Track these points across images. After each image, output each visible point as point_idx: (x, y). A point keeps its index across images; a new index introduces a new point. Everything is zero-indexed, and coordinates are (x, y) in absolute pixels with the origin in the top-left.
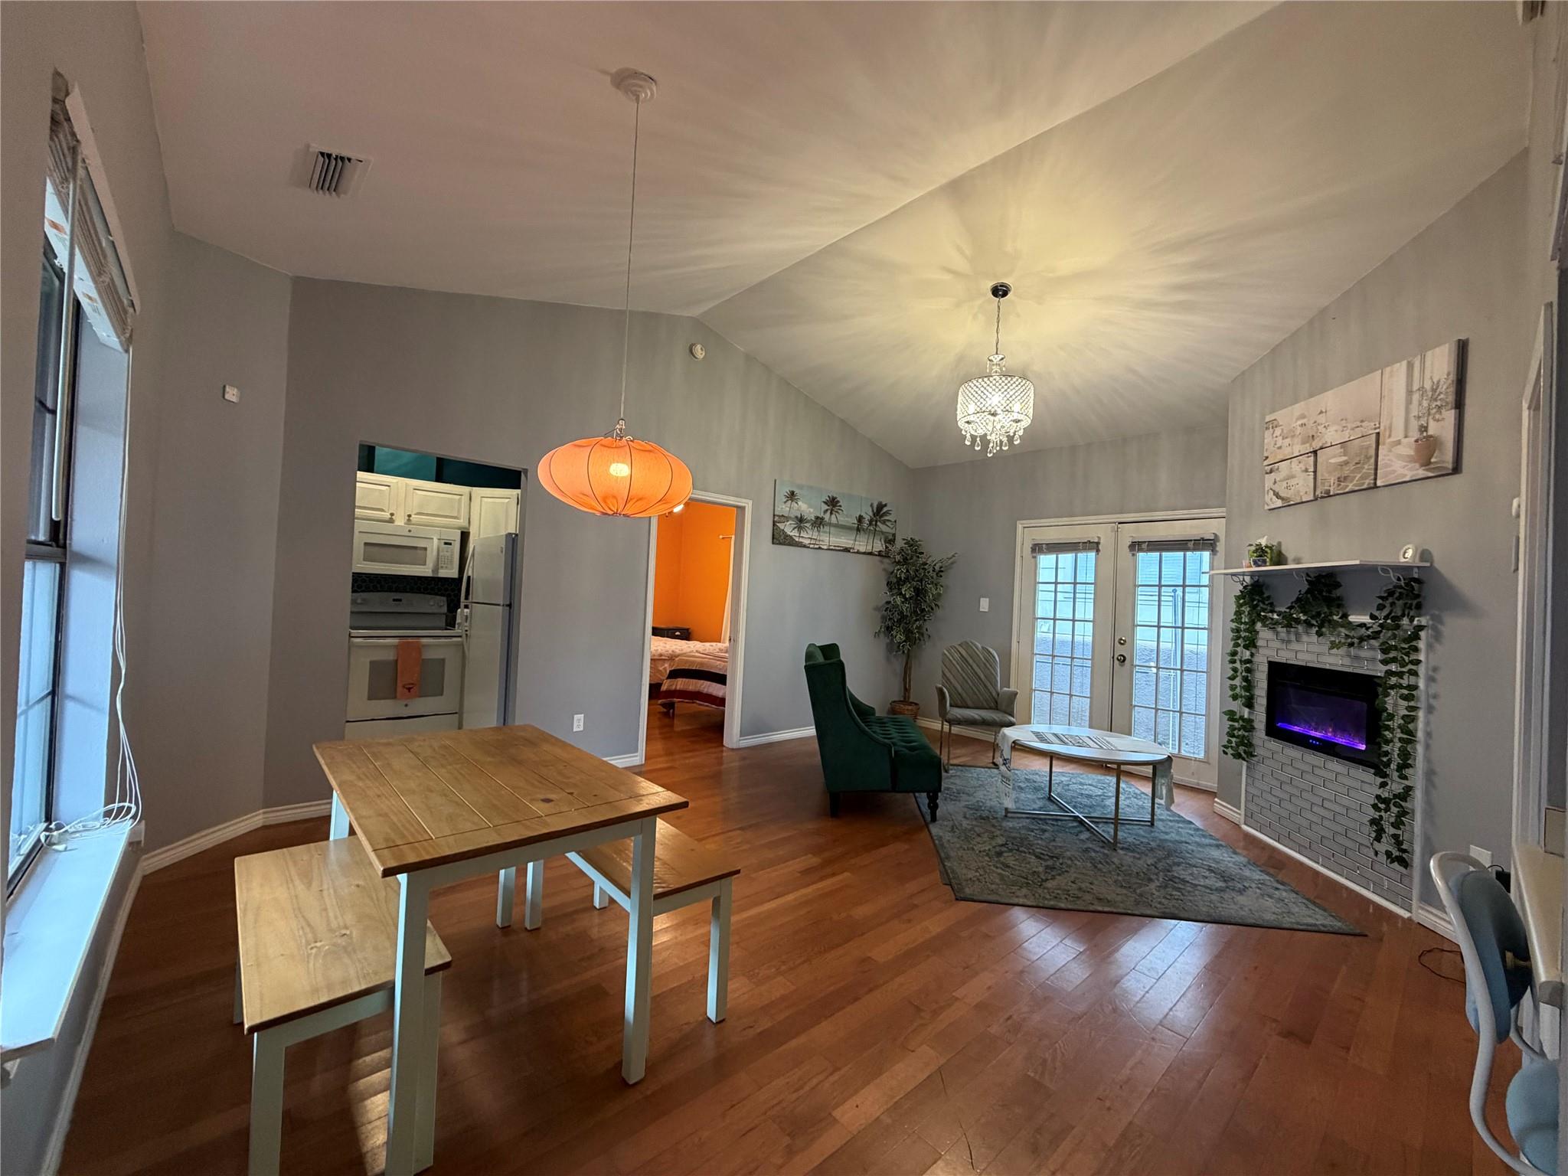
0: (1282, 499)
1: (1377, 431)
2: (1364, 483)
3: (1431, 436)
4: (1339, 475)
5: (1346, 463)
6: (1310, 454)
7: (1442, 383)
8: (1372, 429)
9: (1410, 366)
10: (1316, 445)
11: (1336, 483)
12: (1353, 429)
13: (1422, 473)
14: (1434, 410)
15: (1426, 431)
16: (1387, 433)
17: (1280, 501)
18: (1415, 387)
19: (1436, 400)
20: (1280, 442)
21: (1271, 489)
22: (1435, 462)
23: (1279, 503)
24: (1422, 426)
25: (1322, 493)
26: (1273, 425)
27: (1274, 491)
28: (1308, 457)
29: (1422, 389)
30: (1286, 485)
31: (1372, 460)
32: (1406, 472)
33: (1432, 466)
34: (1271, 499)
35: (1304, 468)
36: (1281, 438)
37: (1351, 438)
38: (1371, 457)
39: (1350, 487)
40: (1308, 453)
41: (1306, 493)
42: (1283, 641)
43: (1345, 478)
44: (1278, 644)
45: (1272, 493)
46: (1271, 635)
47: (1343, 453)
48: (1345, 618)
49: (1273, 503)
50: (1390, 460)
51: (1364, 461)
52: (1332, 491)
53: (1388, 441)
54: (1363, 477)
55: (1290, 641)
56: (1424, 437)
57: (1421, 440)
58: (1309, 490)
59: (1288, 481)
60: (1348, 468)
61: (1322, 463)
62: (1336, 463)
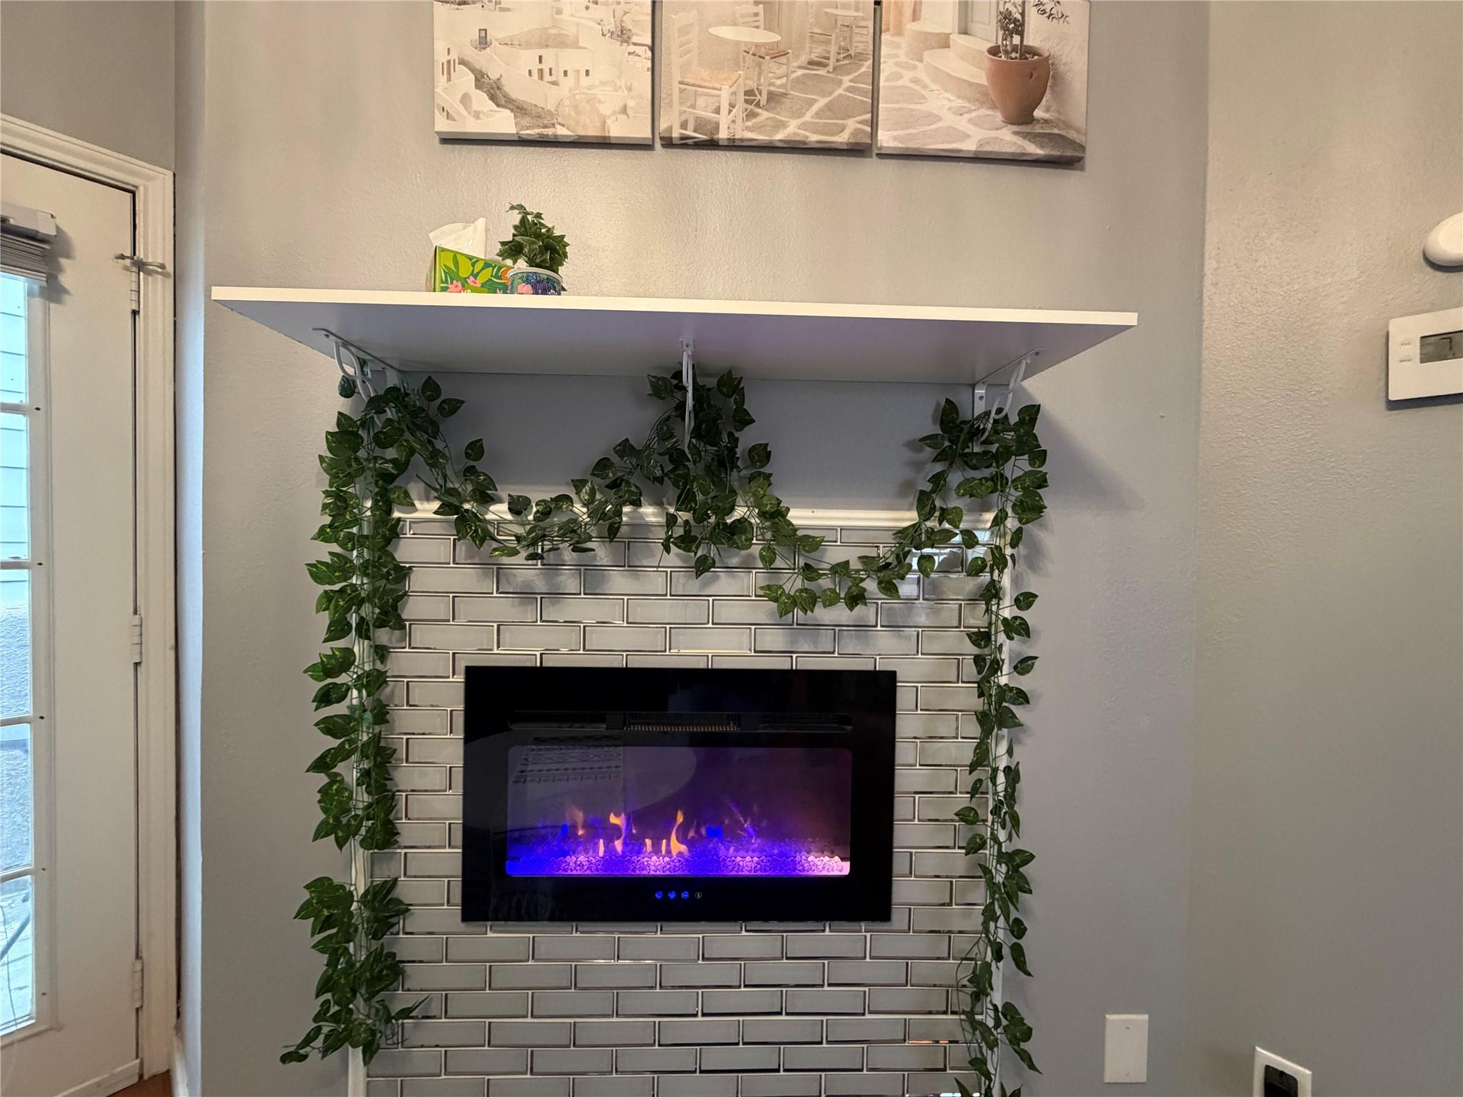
0: (519, 109)
2: (842, 129)
3: (1033, 51)
4: (752, 84)
5: (778, 54)
11: (741, 105)
13: (1008, 140)
15: (1021, 34)
17: (507, 114)
21: (462, 62)
22: (1046, 121)
23: (504, 123)
24: (1007, 16)
25: (684, 125)
27: (481, 79)
30: (535, 67)
31: (866, 66)
32: (970, 129)
33: (1037, 128)
34: (465, 99)
35: (610, 25)
38: (860, 57)
39: (791, 130)
41: (624, 110)
42: (526, 595)
43: (772, 97)
44: (503, 608)
45: (465, 80)
46: (466, 578)
47: (761, 17)
48: (776, 515)
49: (477, 115)
50: (916, 81)
51: (832, 62)
52: (717, 127)
53: (911, 27)
54: (829, 107)
55: (556, 595)
56: (1015, 49)
57: (1006, 52)
58: (631, 103)
59: (548, 54)
60: (783, 69)
61: (684, 30)
62: (737, 43)
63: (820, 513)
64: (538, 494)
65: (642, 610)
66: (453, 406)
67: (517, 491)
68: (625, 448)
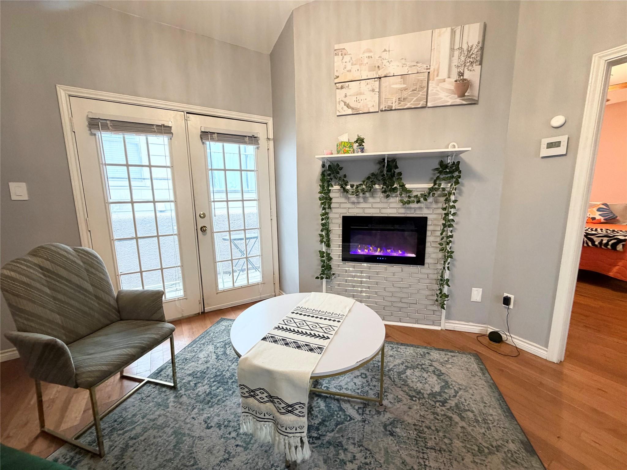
0: (353, 109)
1: (428, 71)
2: (419, 104)
3: (465, 80)
4: (400, 97)
5: (406, 89)
6: (376, 79)
7: (474, 47)
8: (424, 69)
9: (453, 32)
10: (381, 73)
11: (397, 101)
12: (411, 67)
13: (459, 101)
14: (468, 64)
15: (463, 76)
16: (436, 73)
17: (350, 110)
18: (457, 47)
19: (470, 57)
20: (349, 67)
21: (342, 101)
22: (468, 96)
23: (350, 111)
24: (460, 72)
25: (385, 107)
26: (343, 53)
27: (345, 103)
28: (375, 81)
29: (461, 48)
30: (356, 99)
31: (425, 89)
32: (449, 100)
33: (466, 98)
34: (342, 108)
35: (371, 89)
36: (350, 63)
37: (409, 73)
38: (424, 87)
39: (408, 105)
40: (375, 78)
41: (373, 106)
42: (353, 203)
43: (404, 99)
44: (349, 205)
45: (343, 104)
46: (343, 200)
47: (402, 82)
48: (403, 186)
49: (344, 111)
50: (437, 91)
51: (418, 90)
52: (392, 107)
53: (436, 78)
54: (417, 100)
55: (358, 203)
56: (461, 80)
57: (459, 81)
58: (374, 104)
59: (358, 96)
60: (407, 93)
61: (386, 87)
62: (397, 88)
63: (412, 185)
64: (356, 184)
65: (375, 205)
66: (341, 169)
67: (352, 183)
68: (373, 174)
